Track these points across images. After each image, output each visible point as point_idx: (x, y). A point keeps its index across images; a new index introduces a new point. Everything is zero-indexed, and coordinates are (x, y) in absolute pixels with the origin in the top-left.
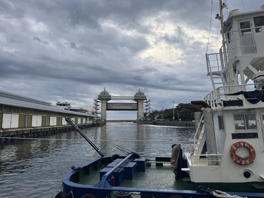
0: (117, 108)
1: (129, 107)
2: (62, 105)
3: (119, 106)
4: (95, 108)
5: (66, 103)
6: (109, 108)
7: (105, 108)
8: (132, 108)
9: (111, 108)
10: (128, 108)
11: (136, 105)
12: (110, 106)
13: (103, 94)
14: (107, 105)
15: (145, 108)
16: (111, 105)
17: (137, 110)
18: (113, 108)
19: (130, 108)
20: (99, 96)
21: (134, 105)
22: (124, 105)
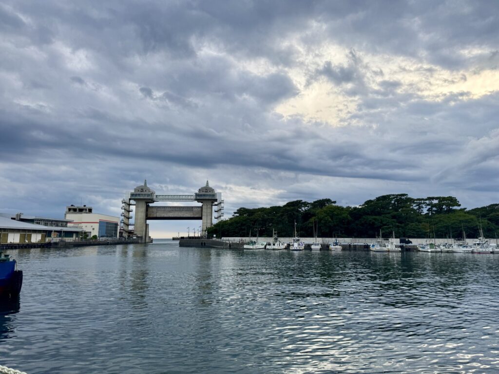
0: (166, 215)
1: (187, 213)
2: (78, 210)
3: (170, 212)
4: (124, 216)
5: (85, 206)
6: (151, 216)
7: (142, 215)
8: (192, 216)
9: (155, 216)
10: (185, 216)
11: (199, 209)
12: (153, 212)
13: (140, 190)
14: (147, 210)
15: (215, 215)
16: (155, 210)
17: (200, 218)
18: (158, 215)
19: (189, 216)
20: (132, 195)
21: (196, 209)
22: (177, 211)
